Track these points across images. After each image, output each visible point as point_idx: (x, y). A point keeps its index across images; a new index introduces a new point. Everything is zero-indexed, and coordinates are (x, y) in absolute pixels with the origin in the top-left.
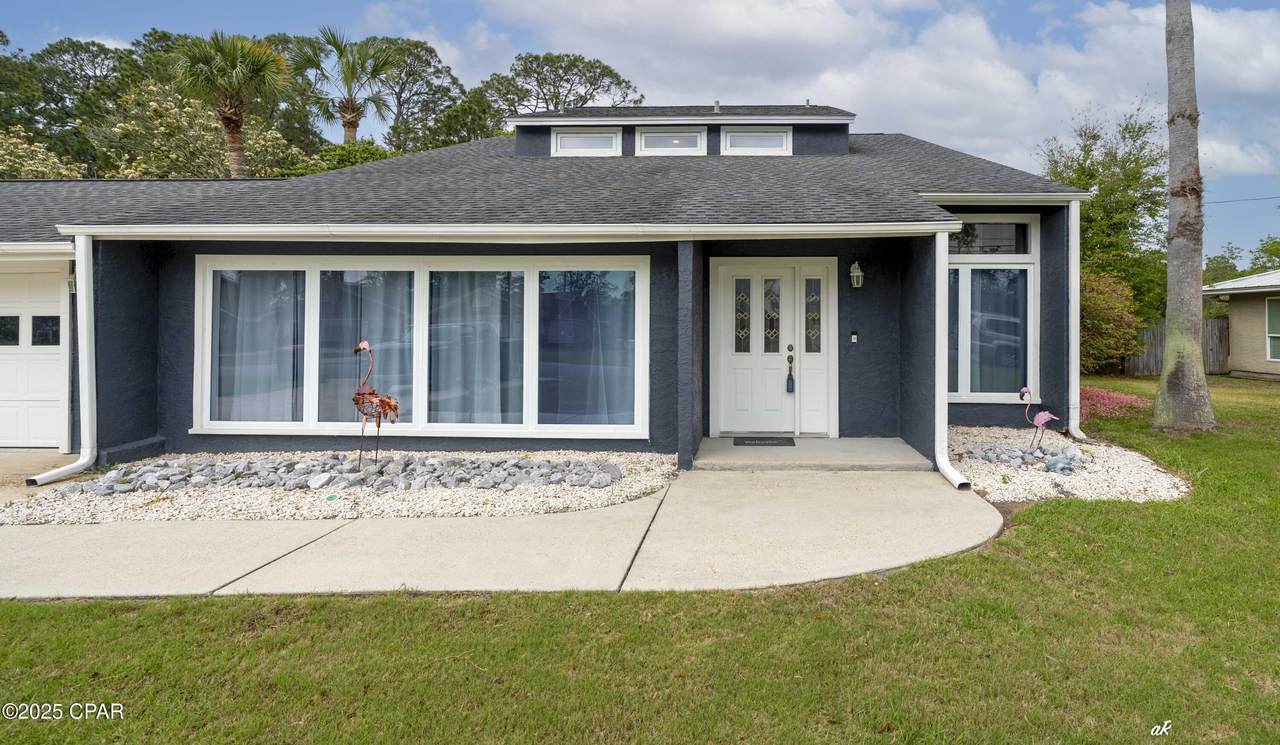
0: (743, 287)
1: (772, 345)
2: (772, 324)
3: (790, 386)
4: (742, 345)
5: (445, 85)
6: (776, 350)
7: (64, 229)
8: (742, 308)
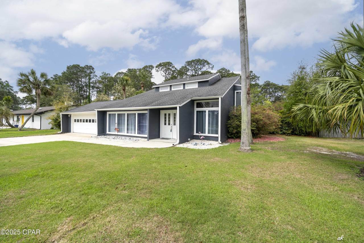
0: (165, 115)
1: (169, 124)
2: (169, 121)
3: (171, 131)
4: (165, 124)
5: (174, 70)
6: (170, 125)
7: (95, 110)
8: (165, 118)
